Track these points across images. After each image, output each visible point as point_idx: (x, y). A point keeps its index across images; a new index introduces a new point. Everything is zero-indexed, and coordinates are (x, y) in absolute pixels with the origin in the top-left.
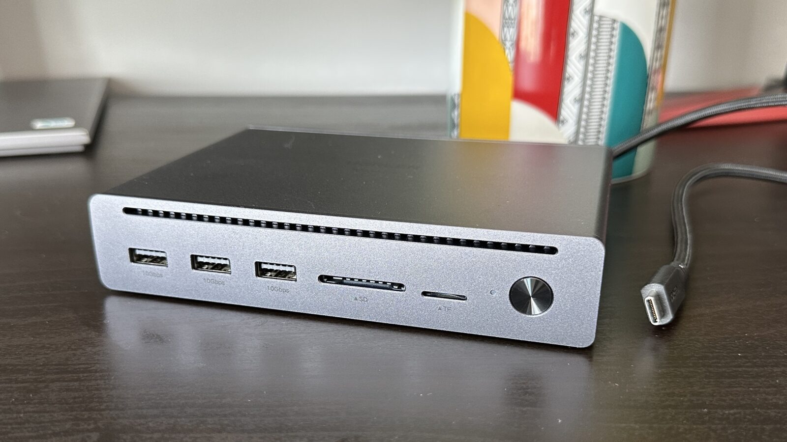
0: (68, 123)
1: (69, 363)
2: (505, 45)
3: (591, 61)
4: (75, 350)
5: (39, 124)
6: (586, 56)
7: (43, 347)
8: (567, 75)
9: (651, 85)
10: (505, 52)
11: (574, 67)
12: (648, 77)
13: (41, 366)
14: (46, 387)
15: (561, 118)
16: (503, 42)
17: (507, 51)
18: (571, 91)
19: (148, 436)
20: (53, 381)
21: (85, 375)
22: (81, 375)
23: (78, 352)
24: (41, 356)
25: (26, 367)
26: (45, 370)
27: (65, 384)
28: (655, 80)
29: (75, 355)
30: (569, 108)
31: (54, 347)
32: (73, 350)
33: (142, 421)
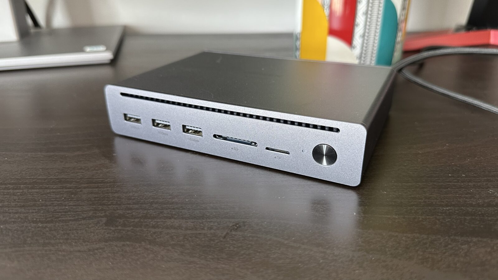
0: (102, 48)
1: (94, 177)
2: (324, 7)
3: (369, 16)
4: (98, 170)
5: (88, 49)
6: (366, 13)
7: (81, 169)
8: (356, 23)
9: (399, 29)
10: (324, 11)
11: (360, 19)
12: (398, 24)
13: (79, 179)
14: (81, 191)
15: (353, 45)
16: (323, 6)
17: (325, 11)
18: (358, 31)
19: (132, 220)
20: (85, 188)
21: (102, 184)
22: (100, 184)
23: (99, 172)
24: (80, 174)
25: (71, 180)
26: (81, 181)
27: (90, 189)
28: (402, 26)
29: (97, 173)
30: (357, 40)
31: (87, 168)
32: (96, 170)
33: (130, 212)
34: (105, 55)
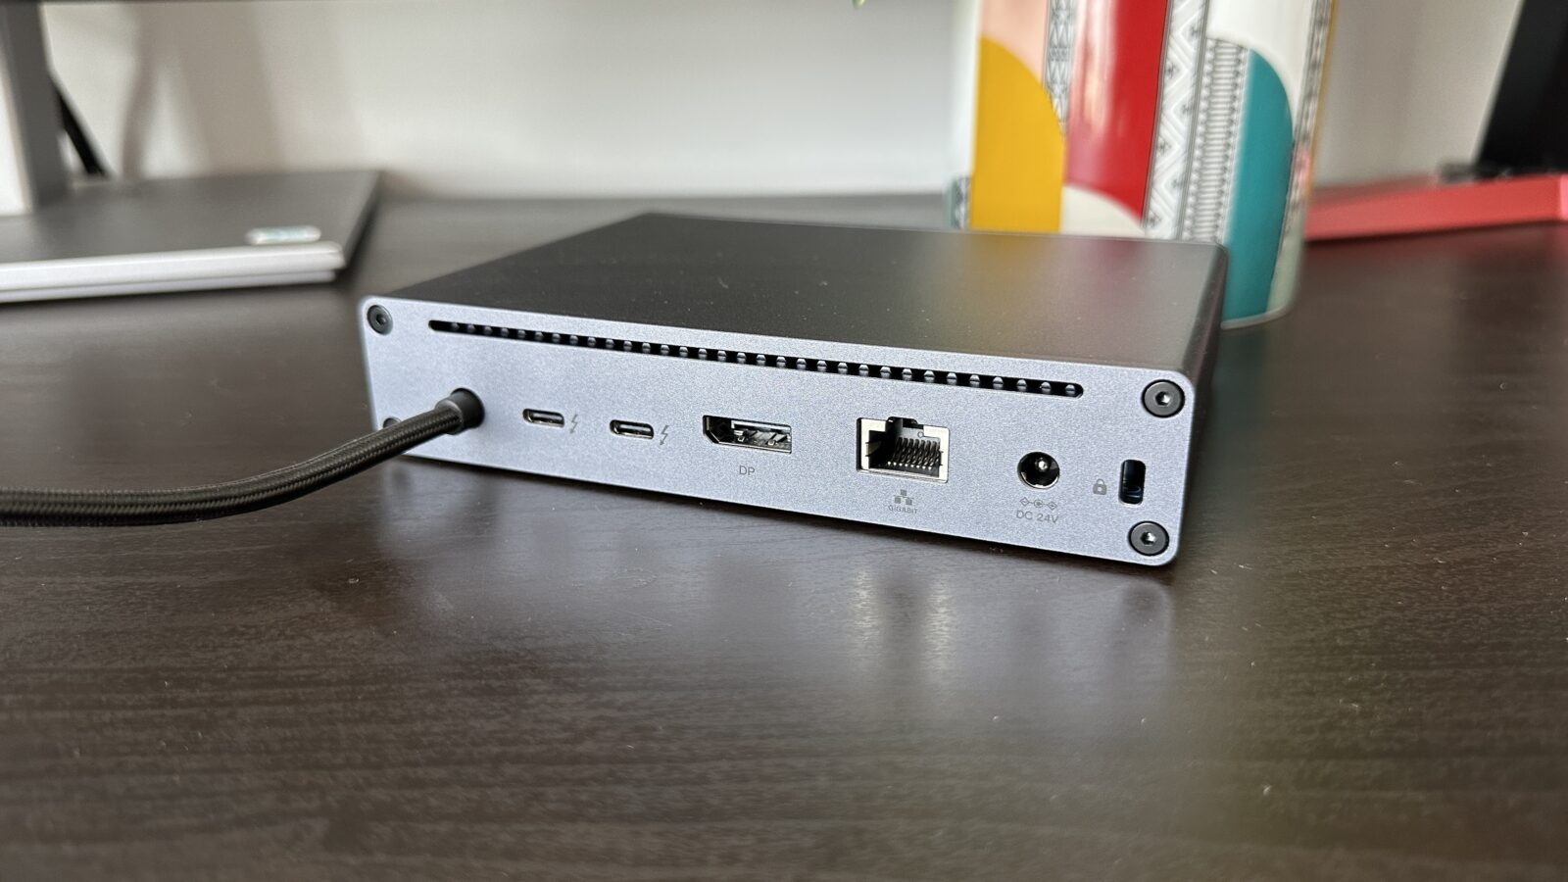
0: (308, 234)
2: (1052, 90)
3: (1202, 117)
5: (261, 237)
6: (1192, 109)
8: (1160, 140)
10: (1051, 102)
11: (1173, 127)
14: (230, 716)
15: (1151, 214)
16: (1049, 86)
17: (1056, 101)
18: (1167, 167)
20: (245, 703)
21: (308, 690)
22: (300, 691)
23: (297, 643)
24: (226, 652)
25: (196, 674)
26: (233, 679)
29: (290, 648)
30: (1164, 198)
31: (253, 631)
32: (286, 638)
34: (318, 256)
